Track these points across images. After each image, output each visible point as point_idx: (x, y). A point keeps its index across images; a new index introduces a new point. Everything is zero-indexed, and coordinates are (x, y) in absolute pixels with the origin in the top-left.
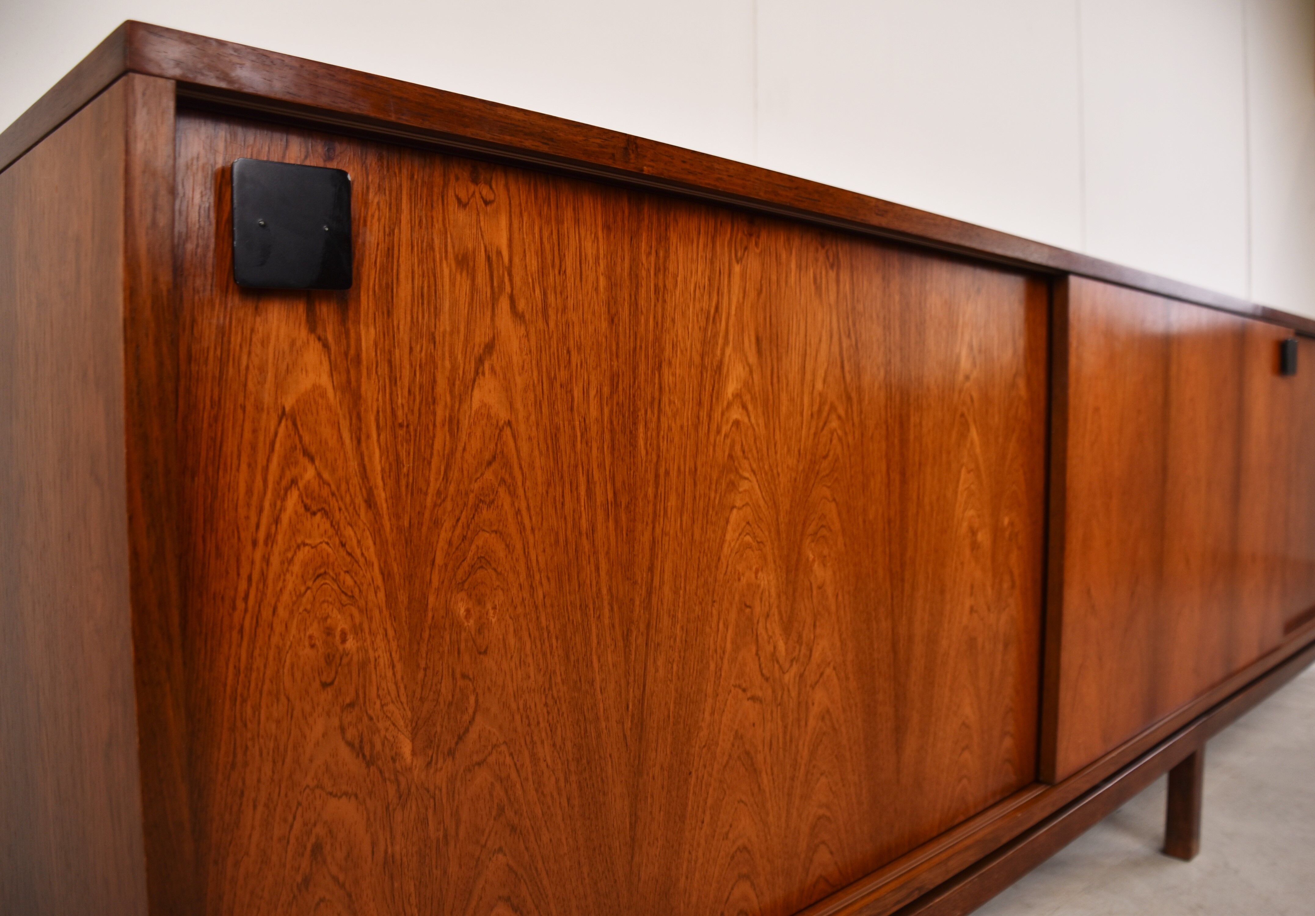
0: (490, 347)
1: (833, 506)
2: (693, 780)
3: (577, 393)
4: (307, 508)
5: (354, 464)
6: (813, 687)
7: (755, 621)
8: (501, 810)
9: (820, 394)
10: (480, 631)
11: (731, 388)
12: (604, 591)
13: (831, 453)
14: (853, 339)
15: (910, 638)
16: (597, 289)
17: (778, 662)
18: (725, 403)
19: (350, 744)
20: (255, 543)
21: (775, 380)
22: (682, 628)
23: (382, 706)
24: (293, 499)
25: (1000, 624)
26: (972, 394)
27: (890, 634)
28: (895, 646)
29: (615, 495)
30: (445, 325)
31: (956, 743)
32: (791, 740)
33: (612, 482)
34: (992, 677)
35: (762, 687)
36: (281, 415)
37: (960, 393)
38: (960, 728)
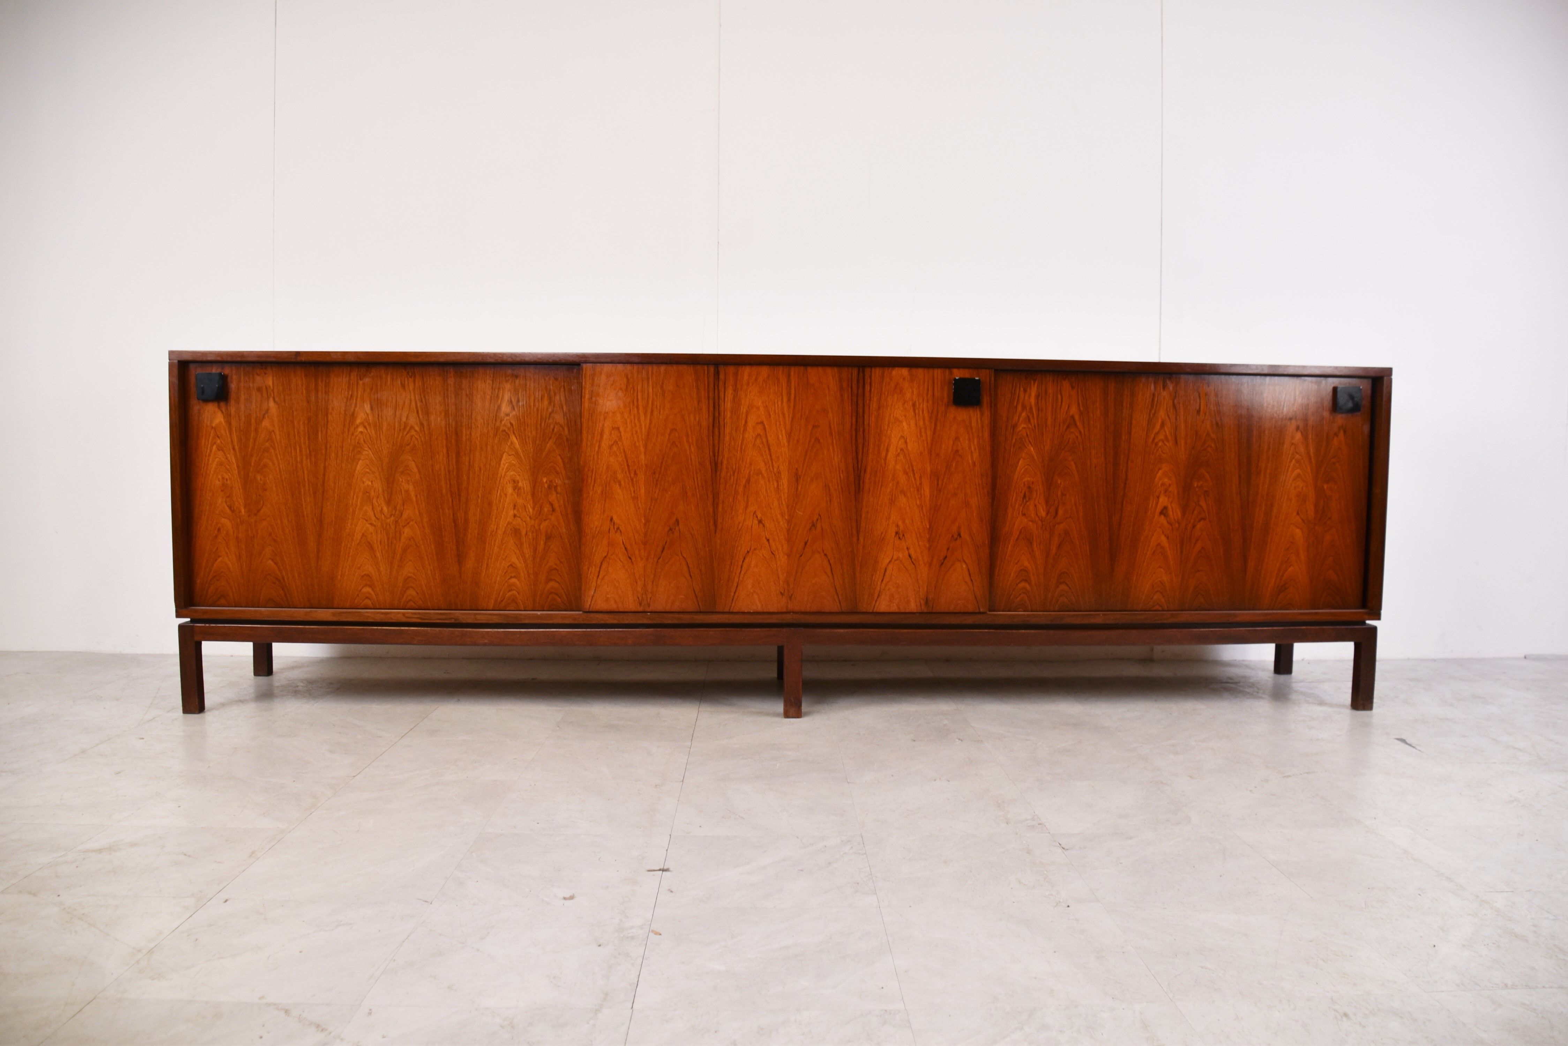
0: (267, 411)
1: (413, 463)
2: (343, 545)
3: (296, 423)
4: (218, 449)
5: (229, 439)
6: (404, 527)
7: (372, 498)
8: (270, 534)
9: (405, 423)
10: (264, 484)
11: (358, 421)
12: (306, 479)
13: (412, 443)
14: (424, 402)
15: (466, 520)
16: (302, 393)
17: (383, 514)
18: (356, 426)
19: (228, 506)
20: (206, 456)
21: (380, 418)
22: (337, 495)
23: (237, 499)
24: (214, 447)
25: (542, 527)
26: (512, 421)
27: (452, 516)
28: (455, 521)
29: (310, 452)
30: (254, 406)
31: (505, 573)
32: (392, 543)
33: (309, 448)
34: (535, 550)
35: (375, 521)
36: (212, 428)
37: (501, 421)
38: (508, 567)
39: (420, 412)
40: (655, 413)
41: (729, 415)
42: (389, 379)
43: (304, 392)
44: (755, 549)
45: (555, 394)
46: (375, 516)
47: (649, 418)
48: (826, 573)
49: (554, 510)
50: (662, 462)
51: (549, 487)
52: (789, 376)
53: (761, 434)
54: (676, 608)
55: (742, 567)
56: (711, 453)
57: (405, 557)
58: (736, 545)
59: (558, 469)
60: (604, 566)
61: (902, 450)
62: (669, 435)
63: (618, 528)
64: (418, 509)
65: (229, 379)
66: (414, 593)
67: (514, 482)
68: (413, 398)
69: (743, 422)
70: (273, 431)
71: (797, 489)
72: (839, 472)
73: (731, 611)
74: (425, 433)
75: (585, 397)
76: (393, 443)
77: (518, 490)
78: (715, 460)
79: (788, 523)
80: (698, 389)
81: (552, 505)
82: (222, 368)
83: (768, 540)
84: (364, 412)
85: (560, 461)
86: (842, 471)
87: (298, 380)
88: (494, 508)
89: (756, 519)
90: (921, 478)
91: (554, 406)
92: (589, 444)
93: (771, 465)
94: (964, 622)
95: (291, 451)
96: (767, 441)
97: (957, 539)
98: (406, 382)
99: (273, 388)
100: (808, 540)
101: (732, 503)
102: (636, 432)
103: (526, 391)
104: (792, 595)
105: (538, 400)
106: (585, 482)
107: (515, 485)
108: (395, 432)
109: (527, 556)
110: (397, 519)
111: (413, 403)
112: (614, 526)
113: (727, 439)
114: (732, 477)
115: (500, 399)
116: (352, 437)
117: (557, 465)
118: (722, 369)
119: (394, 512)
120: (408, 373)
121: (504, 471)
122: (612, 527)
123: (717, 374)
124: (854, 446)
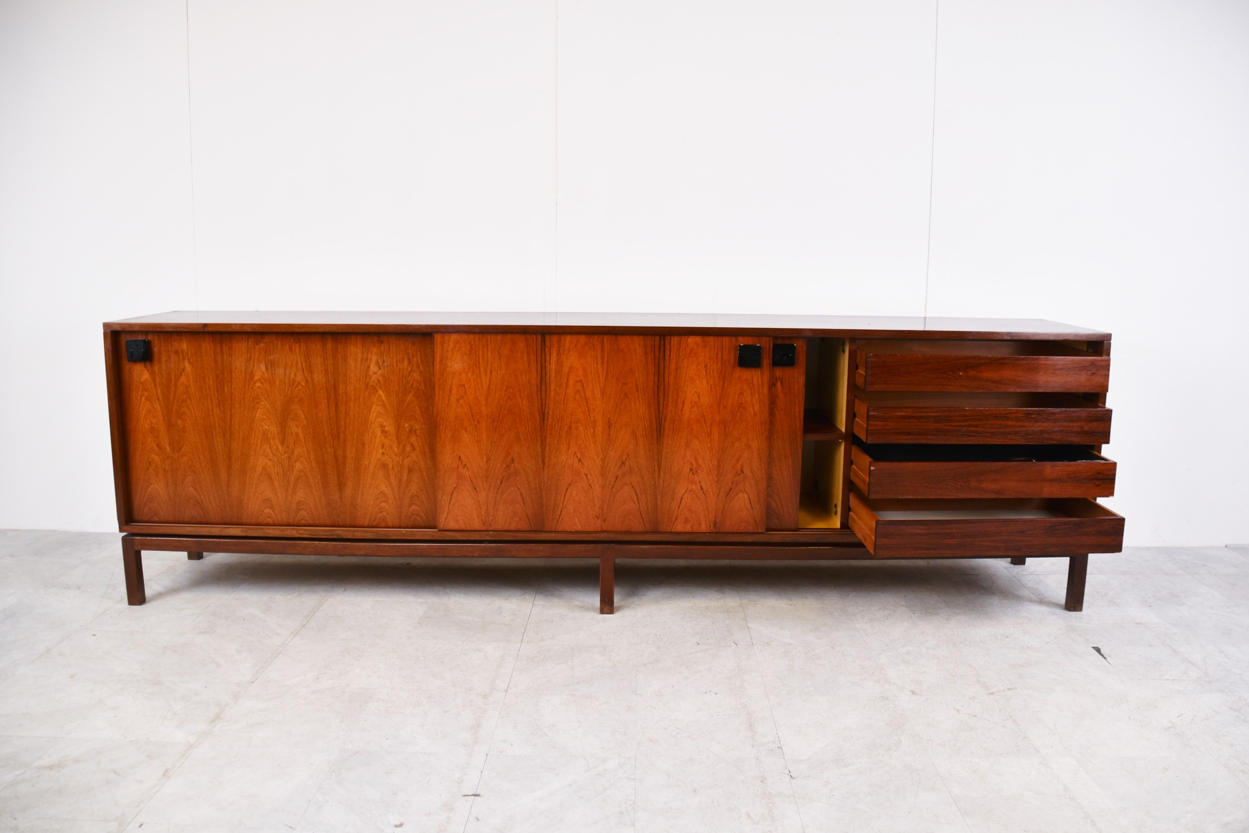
0: (183, 370)
1: (301, 411)
2: (248, 475)
3: (207, 380)
4: (146, 400)
5: (155, 393)
6: (295, 461)
7: (269, 439)
8: (190, 467)
9: (293, 380)
10: (184, 427)
11: (256, 378)
12: (217, 424)
13: (299, 396)
14: (308, 363)
15: (345, 457)
16: (211, 356)
17: (279, 452)
18: (254, 381)
19: (156, 445)
20: (137, 405)
21: (273, 375)
22: (242, 436)
23: (163, 439)
24: (143, 398)
25: (405, 462)
26: (379, 378)
27: (333, 453)
28: (336, 457)
29: (219, 402)
30: (173, 365)
31: (377, 498)
32: (286, 475)
33: (218, 399)
34: (400, 480)
35: (273, 458)
36: (141, 383)
37: (370, 379)
38: (379, 494)
39: (305, 372)
40: (494, 373)
41: (553, 375)
42: (279, 344)
43: (212, 354)
44: (576, 482)
45: (413, 357)
46: (273, 454)
47: (488, 377)
48: (633, 501)
49: (414, 449)
50: (500, 413)
51: (410, 431)
52: (603, 343)
53: (580, 390)
54: (512, 527)
55: (565, 496)
56: (539, 405)
57: (297, 485)
58: (561, 479)
59: (417, 417)
60: (455, 494)
61: (695, 403)
62: (506, 391)
63: (465, 465)
64: (306, 448)
65: (152, 344)
66: (305, 514)
67: (382, 426)
68: (299, 359)
69: (565, 380)
70: (189, 385)
71: (609, 435)
72: (644, 420)
73: (557, 530)
74: (309, 388)
75: (436, 360)
76: (285, 395)
77: (385, 433)
78: (542, 411)
79: (602, 461)
80: (528, 353)
81: (412, 445)
82: (147, 335)
83: (586, 475)
84: (260, 370)
85: (418, 410)
86: (647, 420)
87: (207, 345)
88: (367, 446)
89: (576, 458)
90: (711, 425)
91: (412, 366)
92: (441, 398)
93: (588, 415)
94: (745, 541)
95: (204, 401)
96: (585, 396)
97: (740, 474)
98: (293, 347)
99: (188, 352)
100: (618, 475)
101: (557, 446)
102: (479, 389)
103: (390, 355)
104: (606, 518)
105: (400, 361)
106: (438, 429)
107: (383, 429)
108: (285, 387)
109: (394, 485)
110: (290, 456)
111: (299, 364)
112: (462, 464)
113: (552, 394)
114: (557, 425)
115: (369, 361)
116: (252, 391)
117: (416, 413)
118: (547, 338)
119: (287, 450)
120: (294, 340)
121: (374, 418)
122: (460, 464)
123: (544, 341)
124: (656, 399)
